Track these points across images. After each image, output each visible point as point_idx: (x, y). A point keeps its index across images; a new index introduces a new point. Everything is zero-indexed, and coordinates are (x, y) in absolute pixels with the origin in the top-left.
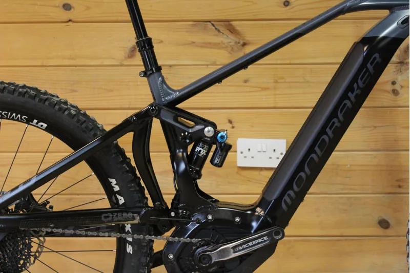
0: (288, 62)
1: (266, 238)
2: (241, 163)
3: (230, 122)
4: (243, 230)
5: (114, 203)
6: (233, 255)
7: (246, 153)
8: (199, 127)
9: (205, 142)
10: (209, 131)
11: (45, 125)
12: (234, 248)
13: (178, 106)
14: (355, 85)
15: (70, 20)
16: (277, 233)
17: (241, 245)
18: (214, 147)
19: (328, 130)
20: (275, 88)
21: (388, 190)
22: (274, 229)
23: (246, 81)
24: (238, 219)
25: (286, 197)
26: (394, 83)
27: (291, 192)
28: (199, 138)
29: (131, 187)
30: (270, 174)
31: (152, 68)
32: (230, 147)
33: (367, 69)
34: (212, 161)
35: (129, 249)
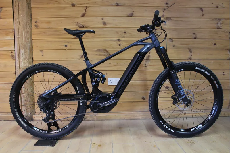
0: (120, 59)
1: (115, 101)
2: (109, 84)
3: (106, 74)
4: (109, 99)
5: (77, 93)
6: (107, 105)
7: (110, 81)
8: (98, 74)
9: (100, 77)
10: (100, 75)
11: (60, 73)
12: (107, 103)
13: (93, 69)
14: (136, 63)
15: (67, 49)
16: (118, 100)
17: (109, 102)
18: (102, 79)
19: (130, 74)
20: (117, 66)
21: (144, 90)
22: (117, 98)
23: (110, 64)
24: (108, 96)
25: (120, 91)
26: (145, 64)
27: (121, 90)
28: (98, 76)
29: (81, 89)
30: (115, 86)
31: (86, 59)
32: (106, 78)
33: (139, 60)
34: (101, 82)
35: (81, 104)
